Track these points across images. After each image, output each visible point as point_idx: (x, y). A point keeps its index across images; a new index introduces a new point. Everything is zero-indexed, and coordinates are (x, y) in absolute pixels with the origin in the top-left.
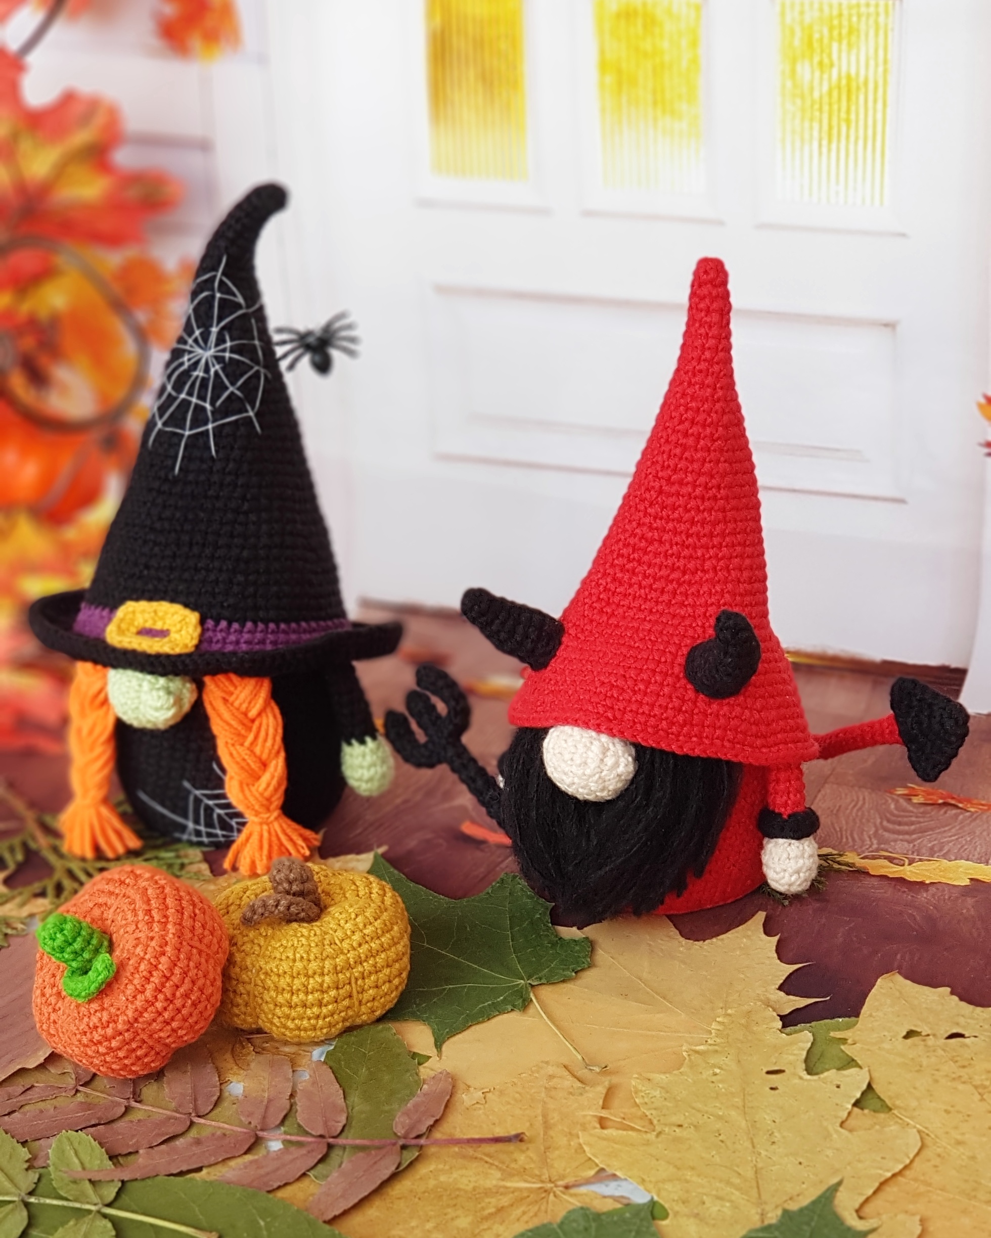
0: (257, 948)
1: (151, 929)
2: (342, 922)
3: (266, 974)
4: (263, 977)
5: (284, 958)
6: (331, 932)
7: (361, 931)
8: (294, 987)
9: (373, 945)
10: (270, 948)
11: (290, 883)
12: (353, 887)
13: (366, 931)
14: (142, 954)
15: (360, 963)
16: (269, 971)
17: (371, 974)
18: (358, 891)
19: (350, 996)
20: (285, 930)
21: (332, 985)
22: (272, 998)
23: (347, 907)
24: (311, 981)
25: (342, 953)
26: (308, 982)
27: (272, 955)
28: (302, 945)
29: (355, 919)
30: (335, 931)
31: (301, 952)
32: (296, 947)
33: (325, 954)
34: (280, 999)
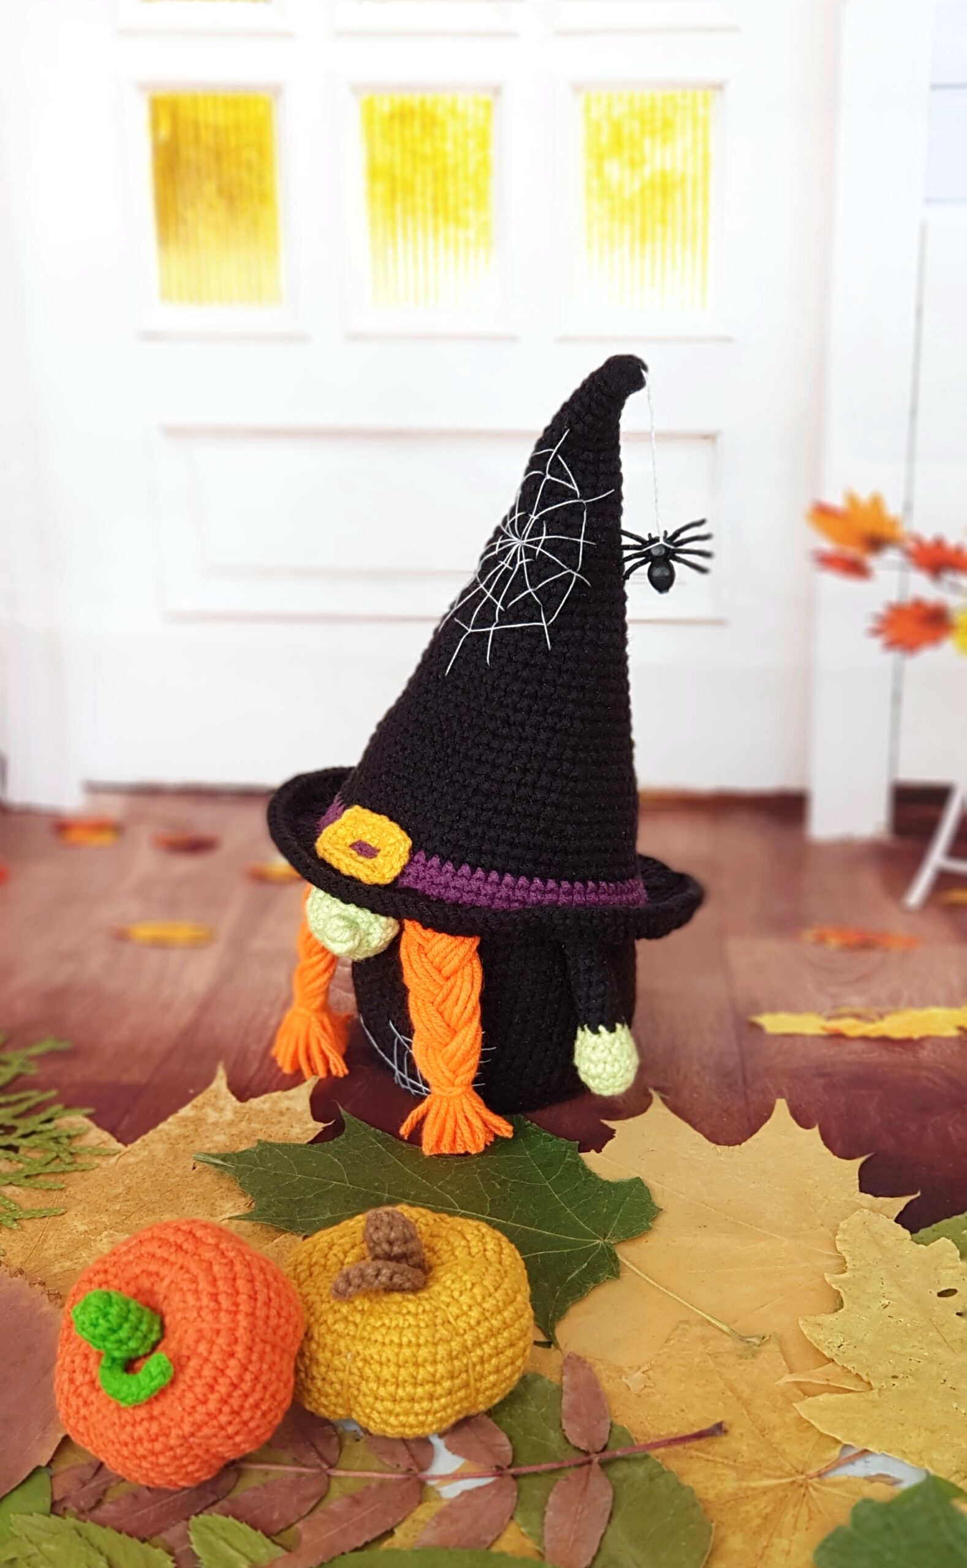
0: (352, 1328)
2: (456, 1294)
3: (365, 1360)
4: (360, 1364)
5: (387, 1341)
7: (480, 1305)
8: (400, 1378)
9: (494, 1322)
10: (368, 1328)
11: (391, 1243)
12: (463, 1243)
13: (486, 1306)
14: (205, 1354)
15: (480, 1345)
16: (368, 1358)
17: (491, 1356)
18: (469, 1248)
19: (466, 1385)
20: (386, 1303)
21: (445, 1374)
22: (371, 1390)
23: (460, 1273)
24: (421, 1370)
25: (457, 1334)
26: (418, 1373)
27: (373, 1338)
28: (410, 1326)
29: (471, 1289)
30: (448, 1305)
31: (408, 1336)
32: (403, 1328)
33: (438, 1336)
34: (382, 1392)
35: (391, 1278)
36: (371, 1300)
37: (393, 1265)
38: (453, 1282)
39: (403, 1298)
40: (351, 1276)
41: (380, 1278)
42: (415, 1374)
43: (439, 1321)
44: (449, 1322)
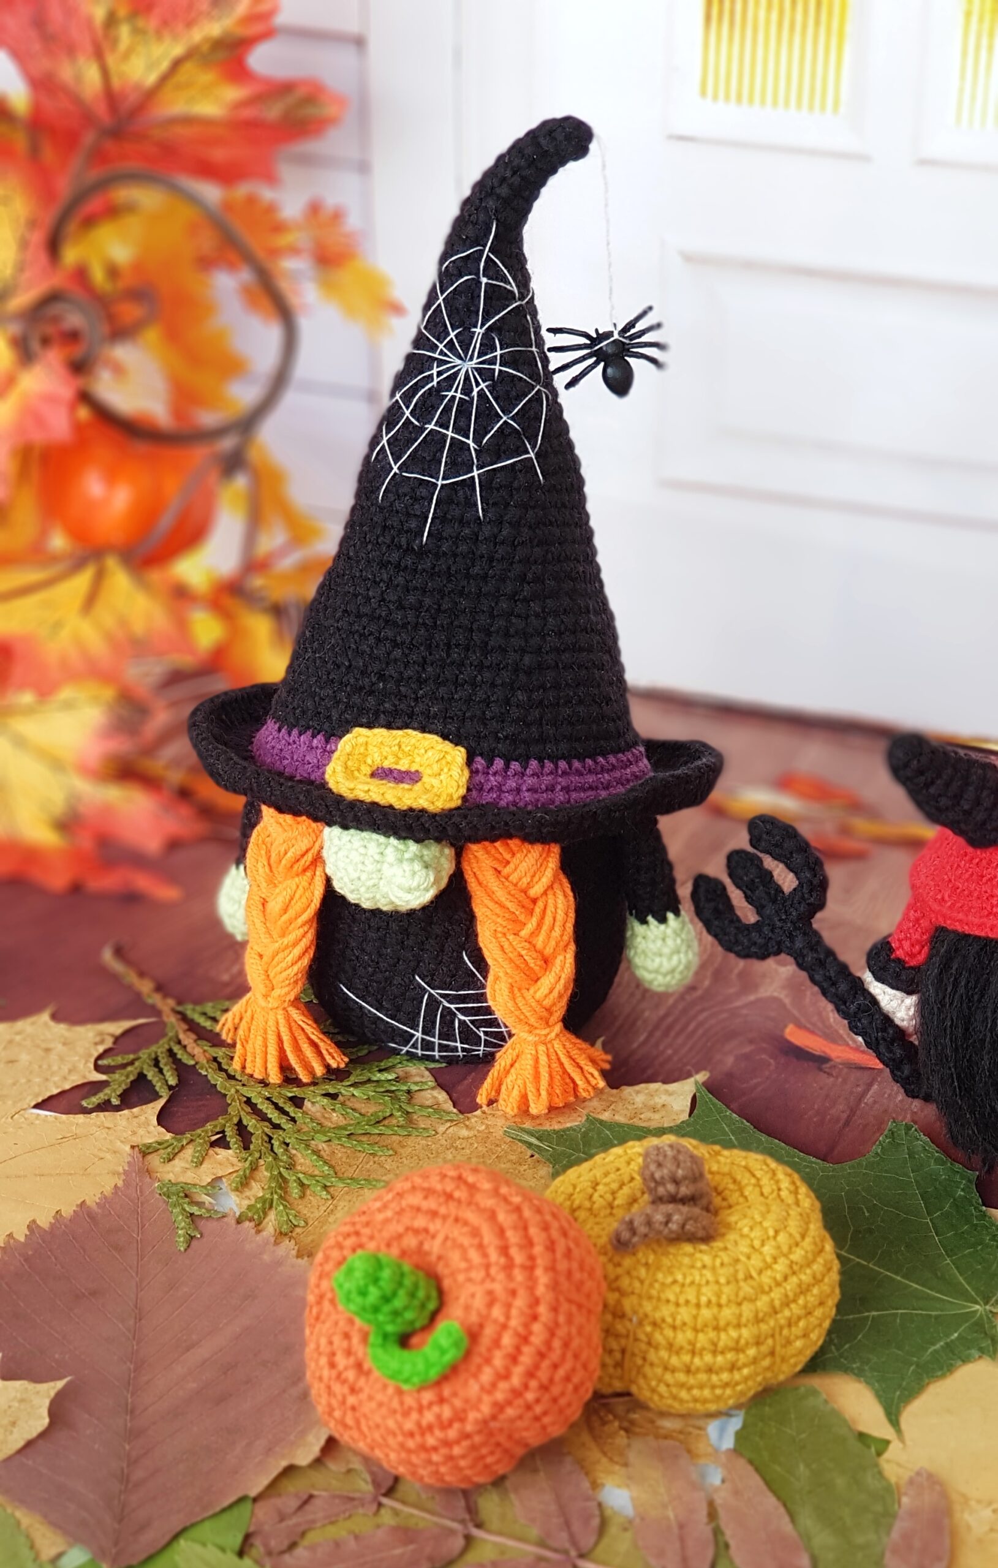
0: (637, 1284)
1: (510, 1277)
2: (757, 1243)
3: (655, 1324)
4: (648, 1329)
5: (682, 1301)
6: (743, 1259)
7: (786, 1256)
8: (699, 1345)
9: (803, 1277)
10: (657, 1285)
11: (676, 1182)
12: (753, 1181)
13: (793, 1257)
14: (502, 1319)
15: (788, 1305)
16: (659, 1321)
17: (799, 1318)
18: (760, 1187)
19: (772, 1353)
20: (674, 1255)
21: (751, 1341)
22: (661, 1359)
23: (758, 1218)
24: (723, 1336)
25: (763, 1292)
26: (719, 1339)
27: (663, 1296)
28: (708, 1282)
29: (775, 1237)
30: (749, 1258)
31: (707, 1293)
32: (700, 1285)
33: (741, 1294)
34: (674, 1361)
35: (683, 1226)
36: (654, 1252)
37: (685, 1209)
38: (751, 1229)
39: (695, 1248)
40: (636, 1224)
41: (670, 1225)
42: (715, 1340)
43: (741, 1276)
44: (751, 1277)
